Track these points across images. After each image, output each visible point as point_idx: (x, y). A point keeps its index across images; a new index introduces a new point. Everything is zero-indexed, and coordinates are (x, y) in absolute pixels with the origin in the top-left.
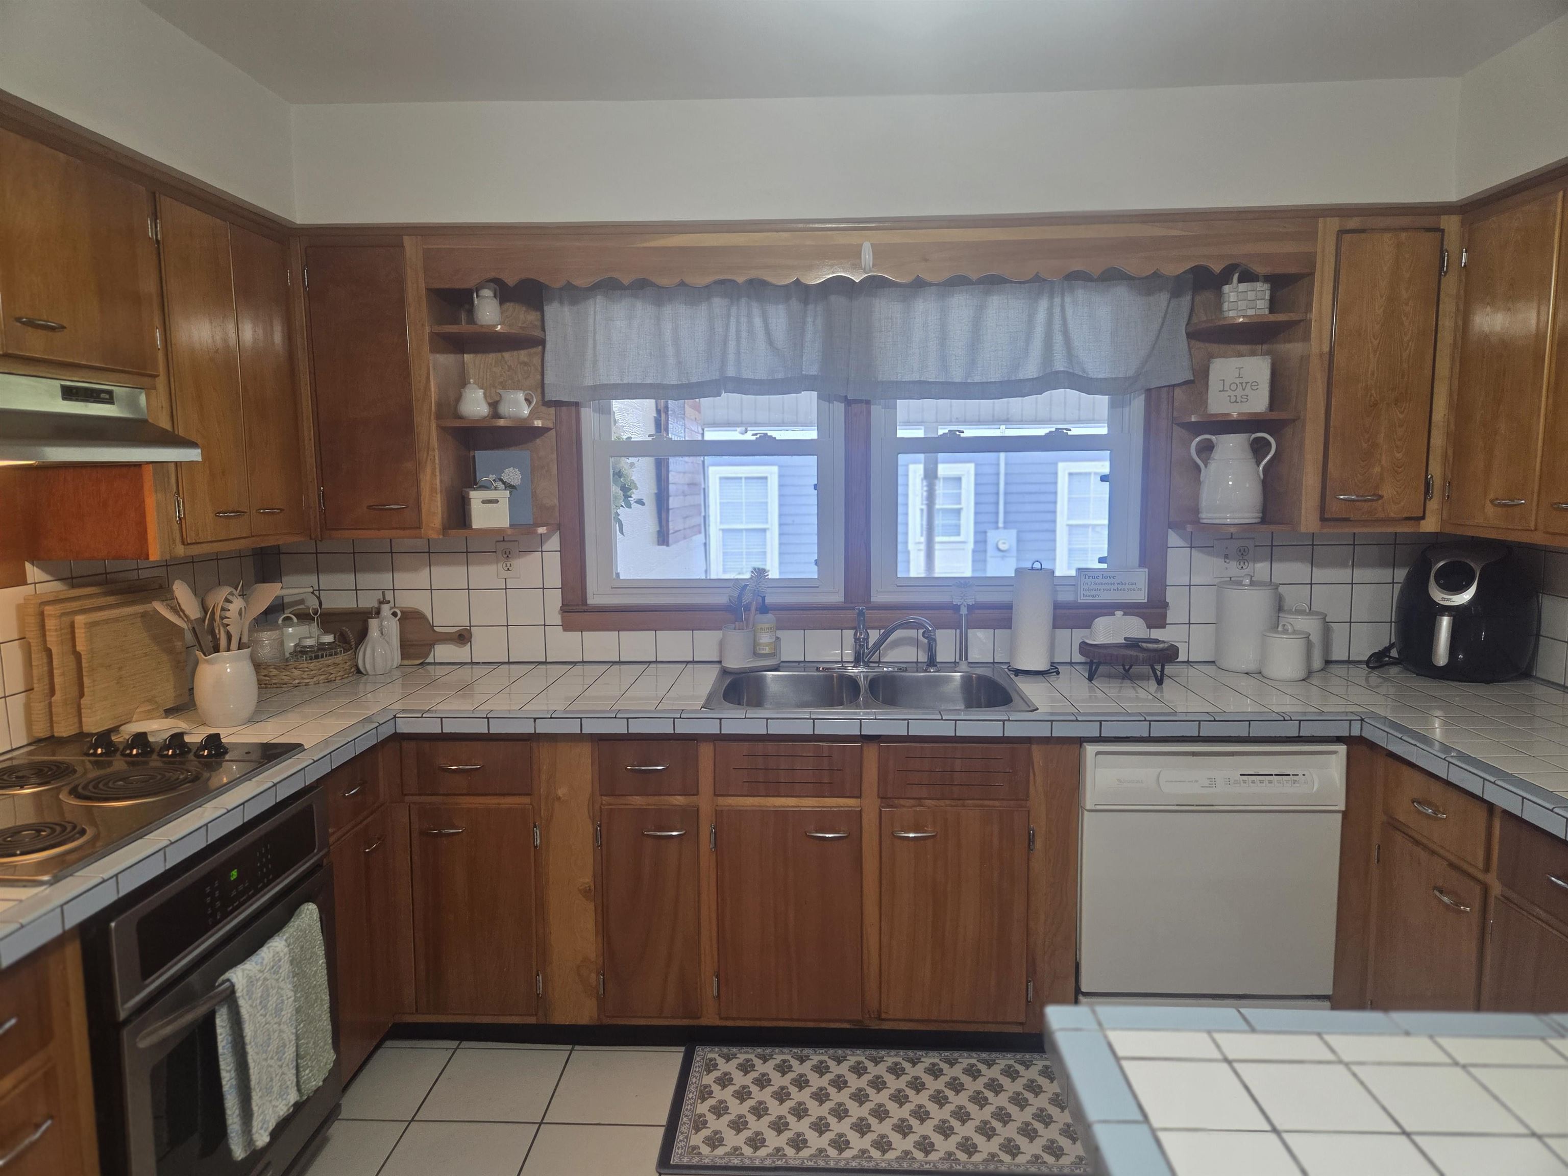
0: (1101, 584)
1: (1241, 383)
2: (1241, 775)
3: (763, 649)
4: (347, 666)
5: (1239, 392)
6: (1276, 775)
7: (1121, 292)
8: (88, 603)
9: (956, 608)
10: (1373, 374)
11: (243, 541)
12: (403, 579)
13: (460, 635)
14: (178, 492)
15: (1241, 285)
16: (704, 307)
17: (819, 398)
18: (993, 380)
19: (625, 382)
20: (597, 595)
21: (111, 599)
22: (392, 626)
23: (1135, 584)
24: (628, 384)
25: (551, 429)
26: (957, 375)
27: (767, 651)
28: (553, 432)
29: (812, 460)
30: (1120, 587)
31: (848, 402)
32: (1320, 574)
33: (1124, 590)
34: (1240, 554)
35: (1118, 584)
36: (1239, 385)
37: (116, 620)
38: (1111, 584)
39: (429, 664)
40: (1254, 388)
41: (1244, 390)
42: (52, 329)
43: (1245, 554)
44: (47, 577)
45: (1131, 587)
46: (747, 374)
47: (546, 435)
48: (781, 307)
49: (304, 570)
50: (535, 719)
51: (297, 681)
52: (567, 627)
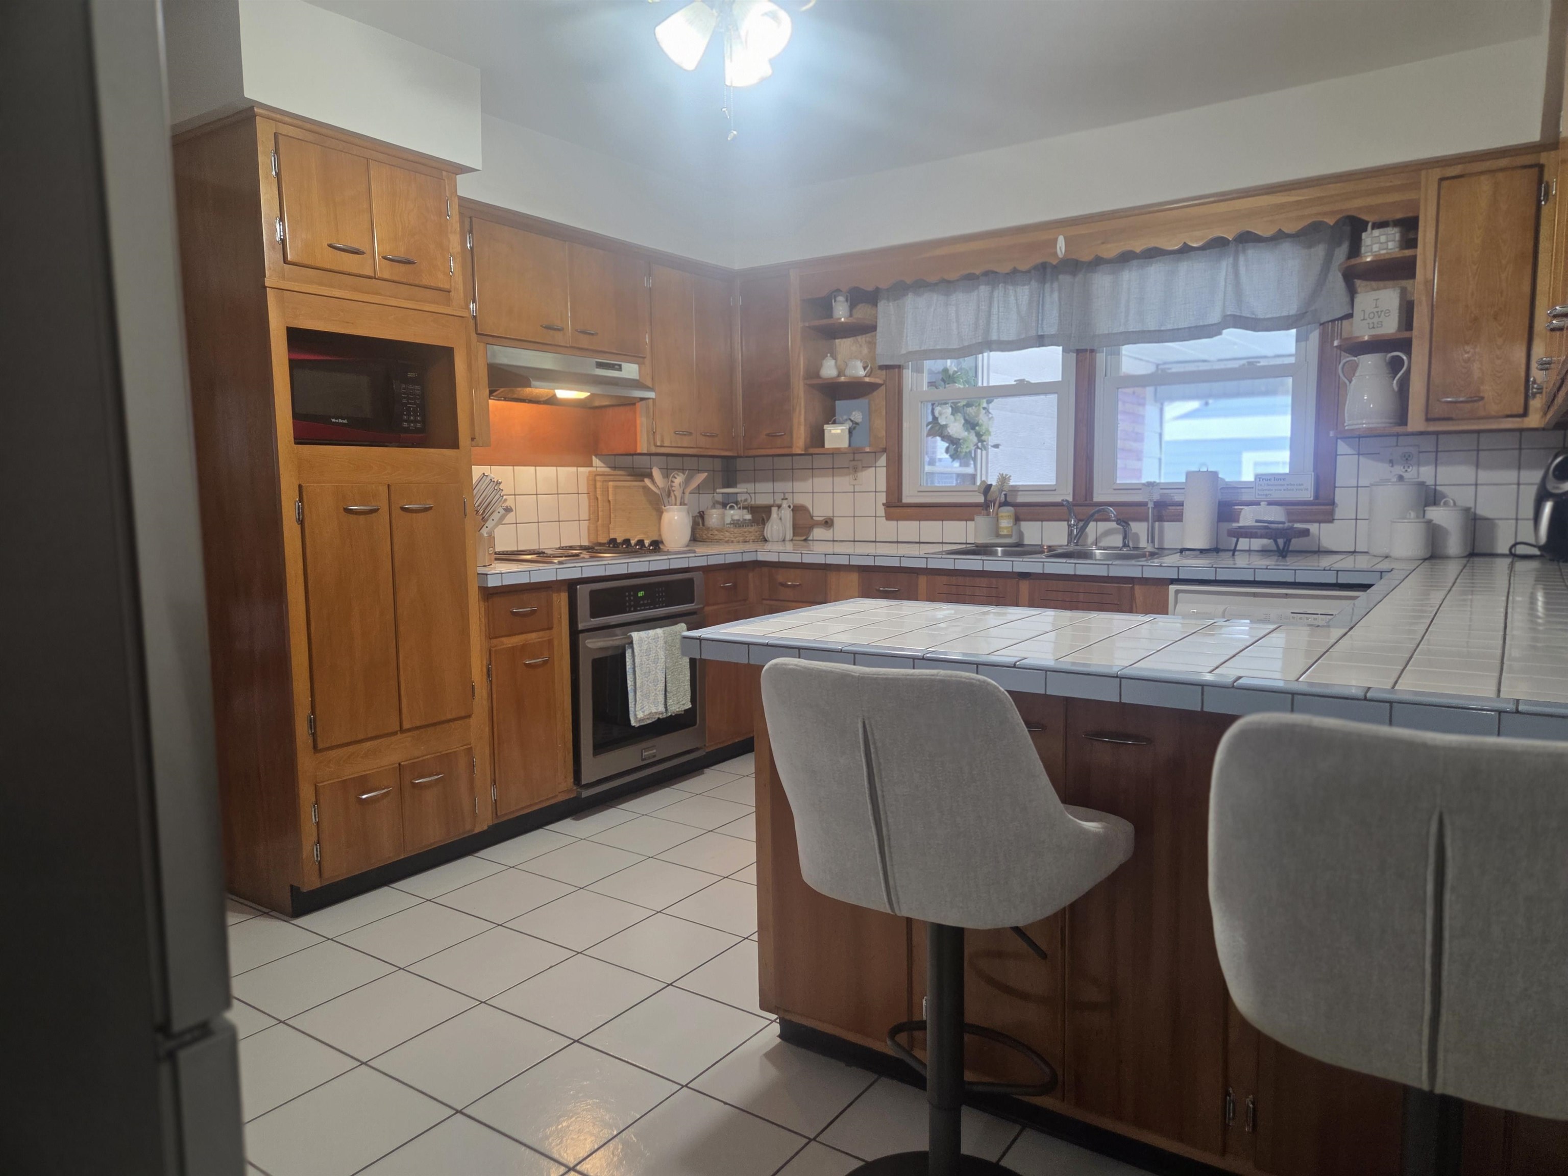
0: (1272, 485)
1: (1377, 312)
2: (1292, 613)
3: (1003, 531)
4: (757, 534)
5: (1376, 320)
6: (1321, 614)
7: (1287, 247)
8: (617, 478)
9: (1144, 504)
10: (1472, 294)
11: (692, 449)
12: (799, 486)
13: (826, 522)
14: (653, 419)
15: (1374, 231)
16: (975, 293)
17: (1063, 351)
18: (1183, 327)
19: (923, 349)
20: (909, 496)
21: (629, 478)
22: (787, 514)
23: (1302, 485)
24: (924, 350)
25: (881, 385)
26: (1152, 325)
27: (1005, 532)
28: (883, 388)
29: (1053, 398)
30: (1289, 487)
31: (1078, 352)
32: (1484, 476)
33: (1293, 490)
34: (1404, 459)
35: (1288, 485)
36: (1376, 314)
37: (629, 487)
38: (1281, 485)
39: (810, 540)
40: (1387, 315)
41: (1379, 317)
42: (592, 334)
43: (1409, 459)
44: (602, 465)
45: (1300, 487)
46: (1004, 338)
47: (880, 389)
48: (1027, 287)
49: (747, 481)
50: (825, 555)
51: (727, 539)
52: (889, 517)
